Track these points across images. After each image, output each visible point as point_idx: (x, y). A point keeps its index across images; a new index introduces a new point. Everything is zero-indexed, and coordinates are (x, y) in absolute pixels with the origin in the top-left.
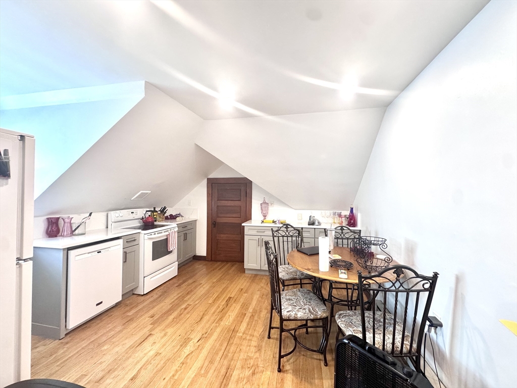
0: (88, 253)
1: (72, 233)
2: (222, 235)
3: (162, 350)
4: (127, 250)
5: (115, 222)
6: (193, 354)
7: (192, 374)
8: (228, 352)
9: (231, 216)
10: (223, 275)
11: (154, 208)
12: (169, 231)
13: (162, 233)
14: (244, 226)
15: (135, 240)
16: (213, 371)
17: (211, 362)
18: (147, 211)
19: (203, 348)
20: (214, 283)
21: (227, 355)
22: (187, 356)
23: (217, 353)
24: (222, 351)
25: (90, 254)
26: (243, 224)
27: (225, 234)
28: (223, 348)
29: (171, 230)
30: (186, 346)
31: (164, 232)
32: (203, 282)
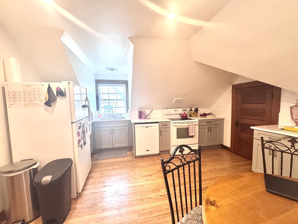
0: (142, 127)
1: (145, 118)
2: (244, 135)
3: (146, 186)
4: (162, 130)
5: (166, 115)
6: (151, 199)
7: (138, 208)
8: (163, 218)
9: (254, 118)
10: (229, 167)
11: (191, 108)
12: (191, 123)
13: (184, 123)
14: (253, 129)
15: (167, 125)
16: (144, 218)
17: (150, 213)
18: (183, 110)
19: (158, 201)
20: (215, 169)
21: (160, 219)
22: (147, 198)
23: (158, 211)
24: (162, 214)
25: (143, 128)
26: (251, 128)
27: (247, 134)
28: (164, 213)
29: (192, 123)
30: (154, 193)
31: (186, 123)
32: (208, 164)
